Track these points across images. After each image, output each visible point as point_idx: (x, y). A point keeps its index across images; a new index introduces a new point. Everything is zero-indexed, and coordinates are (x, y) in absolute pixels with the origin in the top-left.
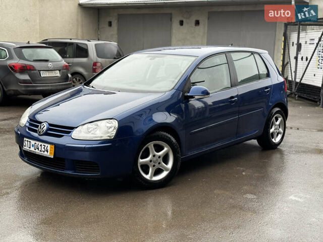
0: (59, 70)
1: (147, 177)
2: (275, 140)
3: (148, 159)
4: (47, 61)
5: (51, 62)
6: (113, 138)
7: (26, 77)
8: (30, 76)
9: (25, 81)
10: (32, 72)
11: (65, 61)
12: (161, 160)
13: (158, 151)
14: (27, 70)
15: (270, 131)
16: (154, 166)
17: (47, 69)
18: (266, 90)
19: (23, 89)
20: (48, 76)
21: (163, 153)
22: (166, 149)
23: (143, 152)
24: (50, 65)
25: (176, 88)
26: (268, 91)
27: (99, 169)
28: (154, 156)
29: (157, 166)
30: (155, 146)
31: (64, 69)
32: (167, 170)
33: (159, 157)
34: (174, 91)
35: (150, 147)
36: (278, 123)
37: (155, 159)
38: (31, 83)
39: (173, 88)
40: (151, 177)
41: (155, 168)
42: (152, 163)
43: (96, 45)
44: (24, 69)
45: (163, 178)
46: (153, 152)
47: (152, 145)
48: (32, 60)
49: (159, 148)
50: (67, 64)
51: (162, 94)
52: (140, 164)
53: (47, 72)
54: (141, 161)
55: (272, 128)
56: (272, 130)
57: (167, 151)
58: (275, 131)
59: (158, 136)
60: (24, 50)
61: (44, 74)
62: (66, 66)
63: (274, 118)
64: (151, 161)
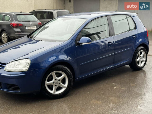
0: (36, 26)
1: (52, 92)
2: (140, 65)
3: (52, 82)
4: (29, 21)
5: (32, 22)
6: (27, 70)
7: (18, 30)
8: (20, 29)
9: (18, 32)
10: (22, 27)
11: (40, 21)
12: (60, 82)
13: (58, 77)
14: (19, 26)
15: (136, 60)
16: (56, 85)
17: (29, 26)
18: (134, 37)
19: (17, 36)
20: (30, 29)
21: (62, 78)
22: (63, 75)
23: (48, 77)
24: (31, 23)
25: (72, 38)
26: (135, 37)
27: (19, 89)
28: (56, 80)
29: (58, 85)
30: (56, 73)
31: (39, 25)
32: (64, 87)
33: (59, 80)
34: (70, 40)
35: (53, 74)
36: (142, 55)
37: (56, 81)
38: (21, 33)
39: (70, 39)
40: (54, 92)
41: (57, 87)
42: (55, 84)
43: (57, 12)
44: (17, 26)
45: (62, 93)
46: (55, 77)
47: (54, 73)
48: (22, 21)
49: (59, 75)
50: (41, 23)
51: (62, 42)
52: (47, 84)
53: (29, 27)
54: (47, 83)
55: (138, 58)
56: (137, 60)
57: (64, 76)
58: (140, 60)
59: (58, 68)
60: (18, 16)
61: (28, 28)
62: (40, 23)
63: (139, 53)
64: (54, 83)
